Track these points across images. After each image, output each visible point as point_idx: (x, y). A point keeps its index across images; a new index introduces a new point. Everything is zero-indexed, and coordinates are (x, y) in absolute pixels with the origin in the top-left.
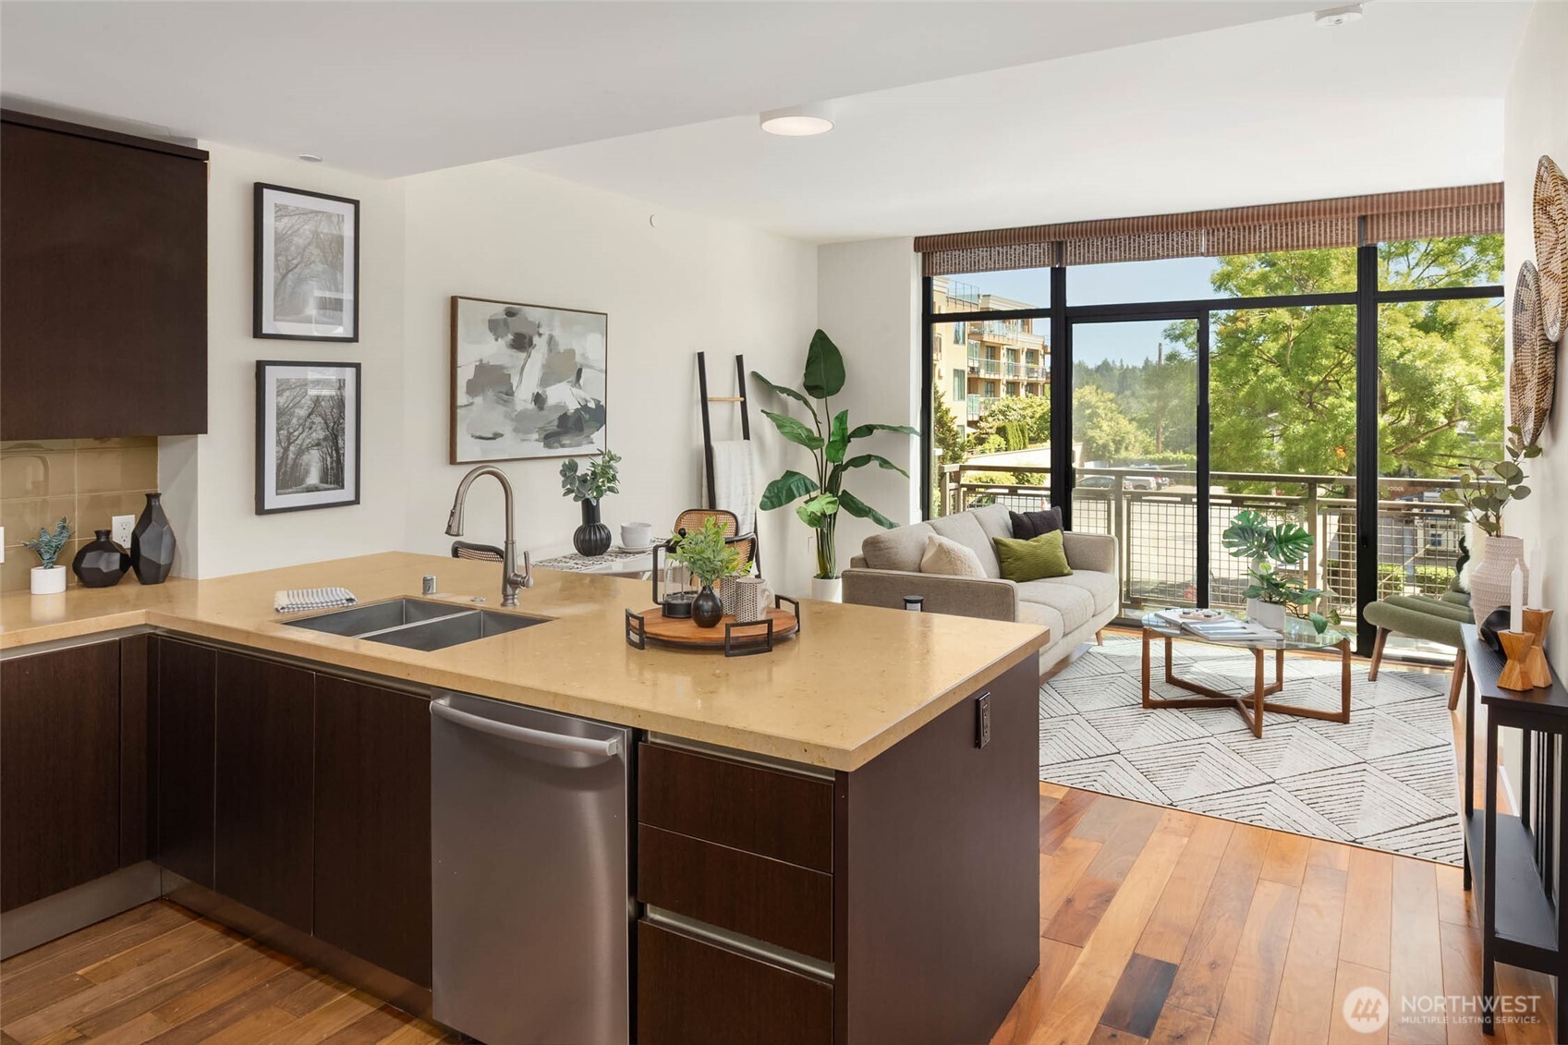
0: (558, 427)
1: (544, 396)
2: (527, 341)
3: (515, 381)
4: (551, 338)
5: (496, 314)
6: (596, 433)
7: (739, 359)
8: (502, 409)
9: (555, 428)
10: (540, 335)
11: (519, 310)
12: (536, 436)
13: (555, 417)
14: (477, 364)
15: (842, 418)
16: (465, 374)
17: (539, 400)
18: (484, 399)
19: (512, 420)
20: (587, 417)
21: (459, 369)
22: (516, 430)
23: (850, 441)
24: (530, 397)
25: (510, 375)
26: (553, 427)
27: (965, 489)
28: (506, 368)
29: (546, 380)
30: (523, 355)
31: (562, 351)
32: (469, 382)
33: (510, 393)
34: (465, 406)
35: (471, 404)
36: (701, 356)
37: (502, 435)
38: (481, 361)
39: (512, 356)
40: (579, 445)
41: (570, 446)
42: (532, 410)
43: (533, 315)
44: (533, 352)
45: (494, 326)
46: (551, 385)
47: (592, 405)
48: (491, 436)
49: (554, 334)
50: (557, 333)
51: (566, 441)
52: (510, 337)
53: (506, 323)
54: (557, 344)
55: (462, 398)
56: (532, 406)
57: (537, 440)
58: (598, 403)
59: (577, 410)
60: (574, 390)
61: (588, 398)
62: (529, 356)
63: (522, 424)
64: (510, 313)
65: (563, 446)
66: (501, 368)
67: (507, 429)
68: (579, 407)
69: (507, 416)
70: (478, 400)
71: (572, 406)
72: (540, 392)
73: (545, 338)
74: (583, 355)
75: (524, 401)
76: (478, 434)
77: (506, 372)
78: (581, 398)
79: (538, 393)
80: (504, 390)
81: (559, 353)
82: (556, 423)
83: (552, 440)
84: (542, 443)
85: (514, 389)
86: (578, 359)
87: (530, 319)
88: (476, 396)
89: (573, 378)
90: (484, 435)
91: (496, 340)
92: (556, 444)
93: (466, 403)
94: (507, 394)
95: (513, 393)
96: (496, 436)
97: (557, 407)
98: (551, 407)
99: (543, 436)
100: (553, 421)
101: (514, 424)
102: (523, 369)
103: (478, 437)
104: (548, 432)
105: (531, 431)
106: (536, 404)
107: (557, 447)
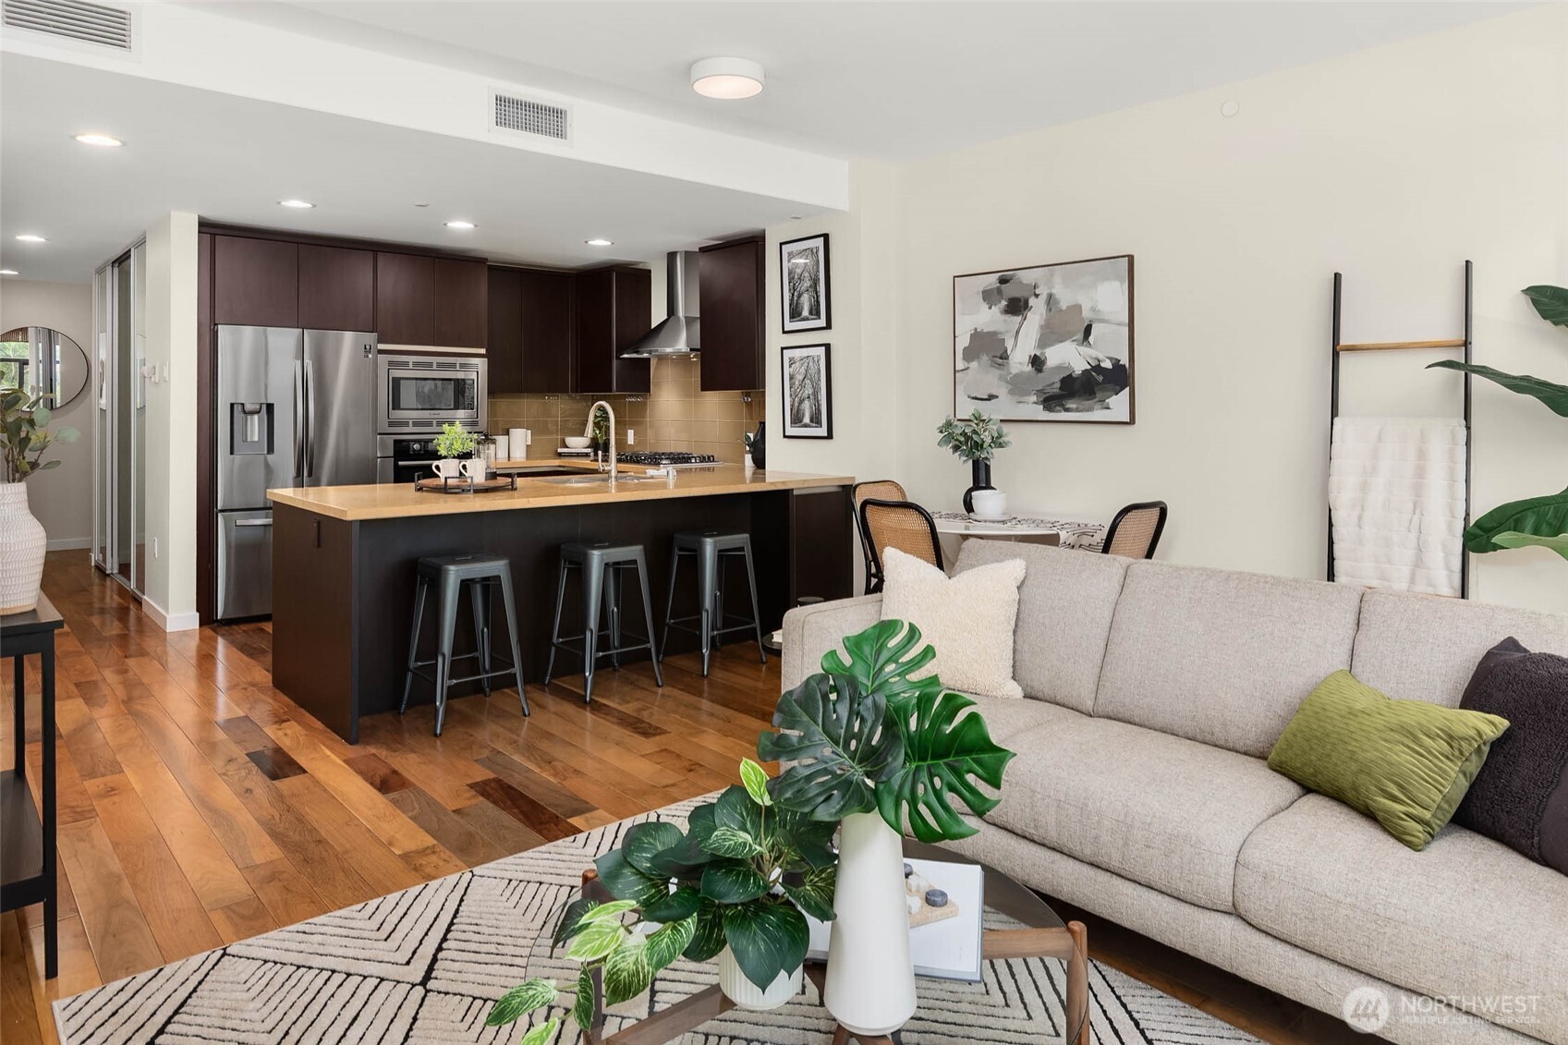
0: (1060, 388)
1: (1043, 358)
2: (1022, 303)
3: (1009, 344)
4: (1050, 296)
5: (990, 284)
6: (1114, 396)
7: (1467, 270)
8: (997, 372)
9: (1058, 390)
10: (1037, 296)
11: (1014, 275)
12: (1034, 398)
13: (1057, 378)
14: (972, 332)
16: (962, 344)
17: (1037, 362)
18: (979, 363)
19: (1007, 382)
20: (1100, 378)
21: (957, 339)
22: (1011, 392)
24: (1026, 360)
25: (1004, 339)
26: (1056, 389)
28: (1000, 333)
29: (1044, 342)
30: (1019, 319)
31: (1064, 308)
32: (965, 350)
33: (1004, 356)
34: (962, 371)
35: (967, 368)
36: (1337, 279)
37: (997, 397)
38: (976, 329)
39: (1005, 321)
40: (1090, 409)
41: (1077, 410)
42: (1028, 372)
43: (1027, 277)
44: (1030, 315)
45: (989, 296)
46: (1051, 345)
47: (1107, 365)
48: (986, 397)
49: (1054, 291)
50: (1058, 291)
51: (1071, 405)
52: (1004, 303)
53: (999, 291)
54: (1057, 302)
55: (960, 363)
56: (1029, 368)
57: (1036, 403)
58: (1116, 362)
59: (1085, 372)
60: (1083, 349)
61: (1101, 357)
62: (1025, 319)
63: (1018, 387)
64: (1003, 281)
65: (1067, 410)
66: (995, 333)
67: (1002, 391)
68: (1089, 367)
69: (1001, 378)
70: (974, 365)
71: (1079, 366)
72: (1038, 354)
73: (1043, 298)
74: (1093, 309)
75: (1020, 363)
76: (973, 396)
77: (1000, 337)
78: (1091, 358)
79: (1035, 355)
80: (998, 354)
81: (1061, 310)
82: (1058, 385)
83: (1054, 403)
84: (1042, 407)
85: (1009, 352)
86: (1086, 314)
87: (1025, 282)
88: (972, 361)
89: (1080, 336)
90: (979, 397)
91: (990, 308)
92: (1058, 408)
93: (964, 368)
94: (1001, 358)
95: (1007, 358)
96: (991, 397)
97: (1059, 368)
98: (1051, 368)
99: (1042, 399)
100: (1054, 383)
101: (1010, 387)
102: (1018, 332)
103: (973, 398)
104: (1048, 395)
105: (1028, 394)
106: (1033, 366)
107: (1060, 411)
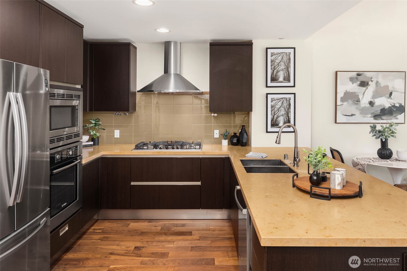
0: (380, 112)
1: (374, 102)
2: (366, 83)
3: (360, 97)
4: (377, 82)
5: (353, 75)
6: (400, 115)
8: (355, 106)
9: (379, 113)
10: (372, 81)
11: (363, 73)
12: (370, 116)
13: (379, 109)
14: (345, 92)
16: (340, 95)
17: (371, 103)
18: (348, 103)
19: (359, 110)
20: (395, 109)
21: (337, 94)
22: (361, 113)
24: (367, 102)
25: (359, 95)
26: (378, 112)
28: (357, 93)
29: (374, 97)
30: (364, 88)
32: (341, 98)
33: (358, 101)
34: (340, 105)
35: (342, 105)
37: (355, 115)
38: (346, 91)
39: (359, 89)
40: (391, 119)
41: (387, 119)
42: (368, 107)
43: (369, 75)
44: (369, 87)
45: (352, 80)
46: (376, 98)
47: (397, 105)
48: (351, 115)
49: (379, 80)
50: (380, 80)
51: (385, 117)
52: (359, 82)
53: (357, 78)
54: (380, 84)
55: (339, 103)
56: (368, 105)
58: (400, 105)
59: (389, 107)
60: (389, 100)
61: (395, 103)
62: (367, 89)
63: (363, 111)
64: (358, 75)
65: (382, 119)
66: (355, 93)
67: (357, 113)
68: (391, 106)
69: (357, 108)
70: (345, 103)
71: (388, 105)
72: (372, 100)
73: (374, 82)
75: (365, 103)
76: (345, 114)
77: (357, 94)
78: (392, 103)
79: (371, 101)
80: (356, 100)
81: (381, 87)
82: (380, 111)
83: (377, 117)
84: (373, 118)
85: (360, 99)
86: (390, 89)
87: (367, 76)
88: (344, 102)
89: (388, 96)
90: (347, 115)
91: (353, 84)
92: (379, 119)
93: (341, 104)
95: (359, 101)
96: (352, 115)
97: (380, 106)
98: (377, 106)
99: (373, 116)
100: (378, 111)
101: (360, 111)
102: (364, 93)
103: (345, 115)
104: (375, 114)
105: (368, 114)
106: (370, 105)
107: (380, 120)
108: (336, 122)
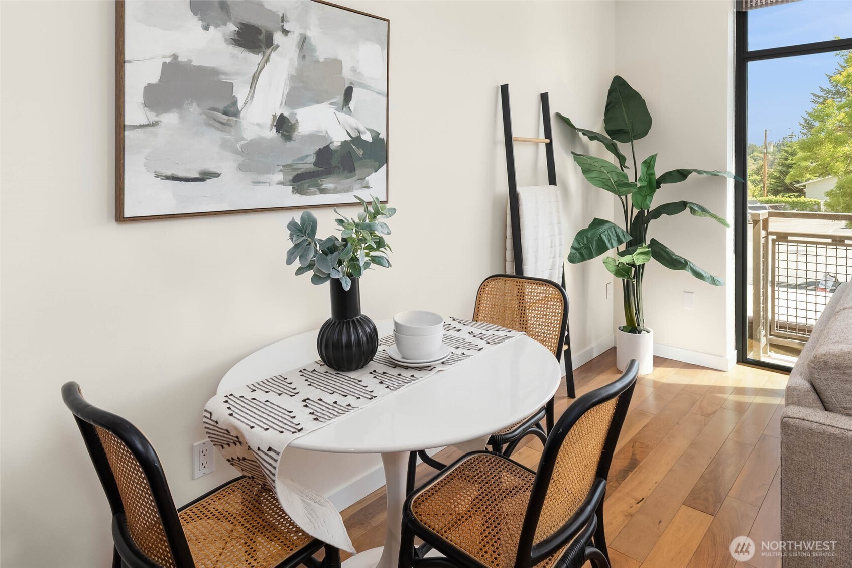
0: (315, 164)
1: (293, 121)
2: (262, 38)
3: (241, 93)
4: (305, 40)
6: (374, 174)
7: (544, 98)
8: (217, 135)
9: (312, 166)
10: (285, 33)
12: (279, 177)
13: (310, 151)
14: (168, 60)
15: (649, 164)
16: (141, 75)
17: (283, 125)
18: (182, 117)
19: (236, 152)
20: (360, 152)
21: (127, 66)
22: (242, 168)
23: (659, 187)
24: (269, 120)
25: (232, 85)
26: (309, 164)
27: (775, 237)
28: (224, 74)
29: (295, 98)
30: (256, 58)
31: (322, 60)
32: (149, 90)
33: (232, 111)
34: (141, 126)
35: (155, 124)
36: (504, 89)
37: (217, 175)
38: (175, 57)
39: (233, 56)
40: (348, 190)
41: (335, 191)
42: (271, 139)
44: (274, 56)
46: (304, 105)
47: (367, 137)
48: (197, 176)
49: (309, 33)
50: (316, 33)
51: (328, 184)
52: (232, 28)
53: (225, 6)
54: (313, 49)
55: (134, 113)
56: (272, 134)
57: (282, 183)
58: (376, 135)
59: (345, 143)
60: (342, 116)
61: (362, 128)
62: (267, 61)
63: (253, 160)
65: (323, 191)
66: (214, 72)
67: (227, 166)
68: (349, 139)
69: (224, 145)
70: (170, 119)
71: (338, 137)
72: (286, 114)
73: (294, 38)
74: (354, 70)
75: (257, 124)
76: (169, 173)
77: (223, 78)
78: (352, 128)
79: (282, 115)
80: (221, 107)
81: (317, 62)
82: (312, 159)
83: (306, 184)
84: (290, 188)
85: (240, 105)
86: (347, 73)
87: (267, 7)
88: (167, 111)
89: (340, 99)
91: (206, 29)
92: (312, 189)
93: (145, 122)
94: (226, 113)
95: (236, 114)
96: (205, 176)
97: (313, 137)
98: (303, 136)
99: (291, 178)
100: (307, 156)
101: (241, 159)
102: (255, 78)
103: (167, 178)
104: (299, 172)
105: (269, 170)
106: (278, 131)
107: (314, 194)
108: (120, 217)
